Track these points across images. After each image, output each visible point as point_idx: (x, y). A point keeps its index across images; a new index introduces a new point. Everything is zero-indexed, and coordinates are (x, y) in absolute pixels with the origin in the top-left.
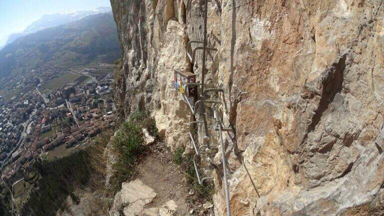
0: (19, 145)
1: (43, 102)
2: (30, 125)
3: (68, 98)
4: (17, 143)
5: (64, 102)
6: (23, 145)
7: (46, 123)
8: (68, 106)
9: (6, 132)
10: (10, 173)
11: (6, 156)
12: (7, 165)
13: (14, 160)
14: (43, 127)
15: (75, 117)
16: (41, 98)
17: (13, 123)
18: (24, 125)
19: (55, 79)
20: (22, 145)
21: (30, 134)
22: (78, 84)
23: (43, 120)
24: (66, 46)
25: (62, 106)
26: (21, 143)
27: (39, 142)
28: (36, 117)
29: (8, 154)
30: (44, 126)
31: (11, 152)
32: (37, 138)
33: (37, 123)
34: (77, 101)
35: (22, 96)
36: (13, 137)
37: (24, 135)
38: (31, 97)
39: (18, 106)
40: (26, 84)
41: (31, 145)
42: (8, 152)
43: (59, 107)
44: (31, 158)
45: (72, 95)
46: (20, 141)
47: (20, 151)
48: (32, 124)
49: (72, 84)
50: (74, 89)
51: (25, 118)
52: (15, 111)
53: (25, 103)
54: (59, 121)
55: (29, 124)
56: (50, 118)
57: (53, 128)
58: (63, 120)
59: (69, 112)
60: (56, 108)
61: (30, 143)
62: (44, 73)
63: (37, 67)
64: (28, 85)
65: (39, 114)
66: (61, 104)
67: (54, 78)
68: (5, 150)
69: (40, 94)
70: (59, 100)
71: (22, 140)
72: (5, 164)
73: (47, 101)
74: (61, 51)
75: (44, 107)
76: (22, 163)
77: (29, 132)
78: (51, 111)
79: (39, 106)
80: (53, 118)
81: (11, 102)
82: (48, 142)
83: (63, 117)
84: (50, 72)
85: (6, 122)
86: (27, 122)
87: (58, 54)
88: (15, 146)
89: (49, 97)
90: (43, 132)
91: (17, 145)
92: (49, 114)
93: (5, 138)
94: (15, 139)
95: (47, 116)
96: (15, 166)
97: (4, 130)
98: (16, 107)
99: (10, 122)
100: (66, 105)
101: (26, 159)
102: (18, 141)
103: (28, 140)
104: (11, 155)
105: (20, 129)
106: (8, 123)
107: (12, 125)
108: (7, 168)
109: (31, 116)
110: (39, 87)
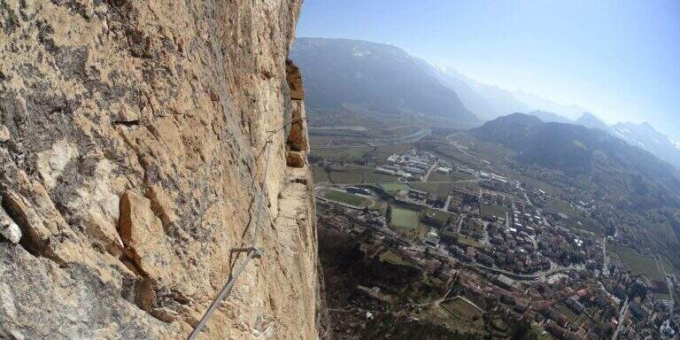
0: (524, 279)
1: (600, 268)
2: (561, 276)
3: (631, 298)
4: (523, 273)
5: (623, 298)
6: (528, 286)
7: (582, 299)
8: (623, 309)
9: (519, 244)
10: (473, 284)
11: (490, 265)
12: (477, 272)
13: (496, 282)
14: (573, 298)
15: (616, 334)
16: (602, 260)
17: (540, 245)
18: (554, 266)
19: (634, 251)
20: (526, 282)
21: (551, 286)
22: (654, 291)
23: (583, 291)
25: (617, 300)
26: (528, 279)
27: (550, 308)
28: (577, 276)
29: (494, 267)
30: (575, 298)
31: (503, 271)
32: (553, 301)
33: (571, 285)
34: (636, 315)
35: (578, 227)
36: (524, 261)
37: (541, 277)
38: (590, 243)
39: (564, 234)
40: (593, 215)
41: (538, 299)
42: (499, 265)
43: (613, 298)
44: (520, 311)
45: (637, 299)
46: (529, 276)
47: (516, 287)
48: (564, 279)
49: (649, 284)
50: (645, 293)
51: (562, 260)
52: (555, 235)
53: (576, 241)
54: (596, 317)
55: (560, 272)
56: (592, 299)
57: (583, 315)
58: (602, 322)
59: (617, 320)
60: (609, 294)
61: (538, 295)
62: (625, 226)
64: (595, 221)
65: (583, 277)
66: (618, 297)
68: (495, 257)
69: (604, 251)
70: (620, 288)
71: (533, 279)
72: (478, 269)
73: (606, 272)
75: (597, 275)
76: (503, 299)
77: (551, 281)
78: (600, 292)
79: (590, 267)
80: (594, 303)
81: (557, 218)
82: (561, 323)
83: (606, 317)
84: (632, 231)
85: (530, 233)
86: (562, 268)
88: (516, 271)
89: (612, 271)
90: (568, 306)
91: (520, 275)
92: (594, 292)
93: (512, 248)
94: (525, 266)
95: (591, 292)
96: (487, 288)
97: (518, 238)
98: (560, 232)
99: (536, 239)
100: (622, 304)
101: (513, 303)
102: (526, 273)
103: (541, 289)
104: (499, 273)
105: (542, 264)
106: (532, 237)
107: (536, 246)
108: (475, 276)
109: (571, 266)
110: (609, 241)
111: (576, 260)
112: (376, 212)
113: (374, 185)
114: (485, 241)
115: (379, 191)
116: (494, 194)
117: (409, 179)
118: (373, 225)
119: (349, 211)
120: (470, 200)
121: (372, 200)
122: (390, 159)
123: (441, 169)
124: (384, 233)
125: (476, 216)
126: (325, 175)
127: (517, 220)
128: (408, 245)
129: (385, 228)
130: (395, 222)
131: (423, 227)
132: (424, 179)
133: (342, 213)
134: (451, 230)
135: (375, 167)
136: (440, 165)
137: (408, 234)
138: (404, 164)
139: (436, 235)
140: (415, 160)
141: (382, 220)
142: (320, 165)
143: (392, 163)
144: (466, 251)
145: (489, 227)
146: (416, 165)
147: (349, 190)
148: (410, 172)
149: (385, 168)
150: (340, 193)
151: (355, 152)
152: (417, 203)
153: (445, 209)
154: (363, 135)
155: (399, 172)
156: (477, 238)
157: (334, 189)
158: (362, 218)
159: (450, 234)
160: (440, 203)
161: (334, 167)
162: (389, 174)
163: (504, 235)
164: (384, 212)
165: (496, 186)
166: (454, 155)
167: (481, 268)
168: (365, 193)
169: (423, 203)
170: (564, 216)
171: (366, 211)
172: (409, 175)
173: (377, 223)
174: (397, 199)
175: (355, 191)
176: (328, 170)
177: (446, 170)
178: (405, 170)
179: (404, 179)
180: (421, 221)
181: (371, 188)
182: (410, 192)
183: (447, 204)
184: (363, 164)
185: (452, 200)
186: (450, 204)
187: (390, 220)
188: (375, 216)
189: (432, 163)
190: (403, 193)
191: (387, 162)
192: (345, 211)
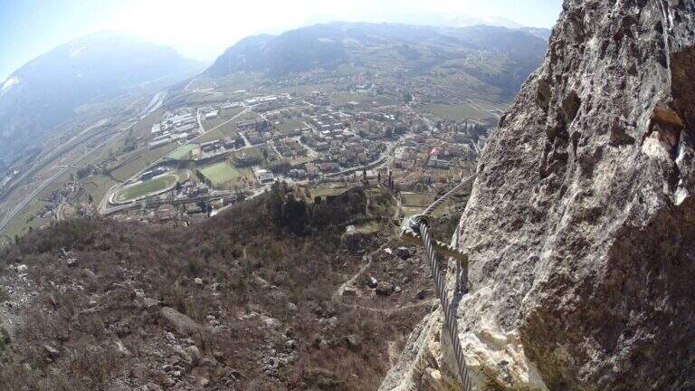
0: (375, 165)
1: (425, 128)
2: (401, 148)
3: (476, 139)
4: (370, 161)
5: (468, 142)
6: (385, 169)
7: (440, 157)
8: (476, 149)
9: (343, 140)
11: (336, 170)
14: (432, 159)
16: (421, 123)
17: (359, 133)
18: (389, 145)
19: (443, 105)
20: (380, 167)
21: (403, 160)
23: (434, 150)
24: (455, 61)
26: (379, 164)
27: (426, 175)
28: (416, 143)
29: (342, 170)
30: (435, 158)
31: (353, 168)
32: (420, 168)
33: (418, 151)
35: (377, 106)
36: (360, 151)
37: (387, 157)
39: (369, 116)
40: (379, 92)
41: (406, 174)
42: (344, 165)
43: (460, 145)
46: (377, 161)
48: (407, 150)
51: (390, 137)
52: (362, 120)
53: (387, 117)
55: (397, 146)
56: (447, 153)
57: (452, 168)
60: (455, 145)
62: (417, 89)
63: (399, 75)
64: (385, 96)
65: (420, 141)
66: (463, 142)
67: (441, 102)
68: (335, 161)
69: (417, 116)
70: (460, 136)
71: (382, 162)
72: (331, 178)
73: (435, 129)
74: (448, 67)
75: (430, 135)
77: (398, 156)
78: (447, 146)
79: (418, 132)
80: (451, 155)
81: (351, 107)
84: (426, 91)
85: (340, 128)
86: (395, 142)
87: (438, 69)
88: (362, 163)
89: (438, 126)
90: (433, 167)
92: (442, 147)
94: (366, 155)
95: (440, 148)
97: (337, 136)
98: (365, 117)
99: (351, 130)
100: (472, 148)
102: (372, 160)
103: (399, 166)
104: (352, 172)
105: (378, 147)
107: (358, 136)
109: (401, 138)
110: (413, 106)
111: (401, 131)
112: (188, 183)
113: (161, 160)
114: (312, 154)
115: (173, 163)
116: (277, 112)
117: (188, 138)
118: (200, 196)
119: (164, 197)
120: (262, 127)
121: (169, 173)
122: (154, 130)
123: (208, 115)
124: (217, 197)
125: (281, 137)
126: (107, 178)
127: (320, 123)
128: (249, 194)
129: (213, 192)
130: (215, 181)
131: (246, 171)
132: (201, 130)
133: (159, 203)
134: (273, 159)
135: (146, 144)
136: (204, 113)
137: (239, 184)
138: (170, 129)
139: (265, 171)
140: (177, 119)
141: (202, 186)
142: (95, 173)
143: (160, 133)
144: (305, 169)
145: (304, 140)
146: (182, 124)
147: (143, 179)
148: (183, 132)
149: (158, 140)
151: (114, 143)
152: (218, 153)
153: (248, 145)
154: (109, 126)
155: (174, 137)
156: (303, 153)
157: (128, 186)
158: (181, 196)
159: (275, 163)
160: (239, 143)
161: (109, 166)
162: (166, 144)
163: (324, 140)
164: (196, 178)
165: (271, 105)
166: (207, 99)
167: (332, 176)
168: (161, 172)
169: (223, 150)
170: (354, 103)
171: (179, 187)
172: (185, 135)
173: (199, 192)
174: (196, 159)
175: (149, 176)
176: (107, 173)
177: (214, 113)
178: (177, 132)
179: (183, 140)
180: (237, 167)
181: (161, 164)
182: (202, 148)
183: (246, 140)
184: (133, 148)
185: (246, 135)
186: (248, 138)
187: (209, 183)
188: (191, 186)
189: (194, 114)
190: (196, 151)
191: (154, 135)
192: (158, 199)
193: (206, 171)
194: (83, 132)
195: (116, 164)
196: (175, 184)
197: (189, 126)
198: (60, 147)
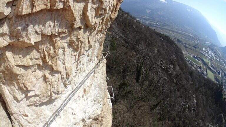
112: (202, 69)
115: (203, 61)
121: (201, 62)
122: (203, 49)
123: (217, 59)
126: (185, 48)
132: (214, 61)
135: (200, 50)
136: (216, 57)
138: (207, 53)
140: (210, 52)
141: (205, 73)
142: (182, 44)
146: (211, 55)
147: (194, 57)
148: (210, 57)
149: (203, 52)
150: (191, 57)
151: (192, 42)
152: (214, 70)
155: (207, 56)
157: (189, 55)
158: (199, 70)
161: (187, 46)
162: (204, 55)
164: (205, 70)
168: (198, 60)
171: (200, 68)
174: (208, 66)
176: (186, 47)
178: (208, 55)
179: (209, 59)
180: (215, 78)
181: (200, 58)
182: (211, 65)
183: (220, 74)
184: (196, 48)
185: (222, 73)
186: (221, 74)
187: (207, 74)
188: (203, 71)
189: (214, 56)
190: (210, 64)
191: (203, 50)
192: (194, 65)
193: (209, 71)
194: (184, 33)
195: (189, 47)
196: (200, 66)
197: (212, 57)
198: (175, 30)
